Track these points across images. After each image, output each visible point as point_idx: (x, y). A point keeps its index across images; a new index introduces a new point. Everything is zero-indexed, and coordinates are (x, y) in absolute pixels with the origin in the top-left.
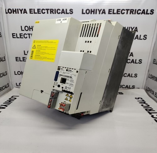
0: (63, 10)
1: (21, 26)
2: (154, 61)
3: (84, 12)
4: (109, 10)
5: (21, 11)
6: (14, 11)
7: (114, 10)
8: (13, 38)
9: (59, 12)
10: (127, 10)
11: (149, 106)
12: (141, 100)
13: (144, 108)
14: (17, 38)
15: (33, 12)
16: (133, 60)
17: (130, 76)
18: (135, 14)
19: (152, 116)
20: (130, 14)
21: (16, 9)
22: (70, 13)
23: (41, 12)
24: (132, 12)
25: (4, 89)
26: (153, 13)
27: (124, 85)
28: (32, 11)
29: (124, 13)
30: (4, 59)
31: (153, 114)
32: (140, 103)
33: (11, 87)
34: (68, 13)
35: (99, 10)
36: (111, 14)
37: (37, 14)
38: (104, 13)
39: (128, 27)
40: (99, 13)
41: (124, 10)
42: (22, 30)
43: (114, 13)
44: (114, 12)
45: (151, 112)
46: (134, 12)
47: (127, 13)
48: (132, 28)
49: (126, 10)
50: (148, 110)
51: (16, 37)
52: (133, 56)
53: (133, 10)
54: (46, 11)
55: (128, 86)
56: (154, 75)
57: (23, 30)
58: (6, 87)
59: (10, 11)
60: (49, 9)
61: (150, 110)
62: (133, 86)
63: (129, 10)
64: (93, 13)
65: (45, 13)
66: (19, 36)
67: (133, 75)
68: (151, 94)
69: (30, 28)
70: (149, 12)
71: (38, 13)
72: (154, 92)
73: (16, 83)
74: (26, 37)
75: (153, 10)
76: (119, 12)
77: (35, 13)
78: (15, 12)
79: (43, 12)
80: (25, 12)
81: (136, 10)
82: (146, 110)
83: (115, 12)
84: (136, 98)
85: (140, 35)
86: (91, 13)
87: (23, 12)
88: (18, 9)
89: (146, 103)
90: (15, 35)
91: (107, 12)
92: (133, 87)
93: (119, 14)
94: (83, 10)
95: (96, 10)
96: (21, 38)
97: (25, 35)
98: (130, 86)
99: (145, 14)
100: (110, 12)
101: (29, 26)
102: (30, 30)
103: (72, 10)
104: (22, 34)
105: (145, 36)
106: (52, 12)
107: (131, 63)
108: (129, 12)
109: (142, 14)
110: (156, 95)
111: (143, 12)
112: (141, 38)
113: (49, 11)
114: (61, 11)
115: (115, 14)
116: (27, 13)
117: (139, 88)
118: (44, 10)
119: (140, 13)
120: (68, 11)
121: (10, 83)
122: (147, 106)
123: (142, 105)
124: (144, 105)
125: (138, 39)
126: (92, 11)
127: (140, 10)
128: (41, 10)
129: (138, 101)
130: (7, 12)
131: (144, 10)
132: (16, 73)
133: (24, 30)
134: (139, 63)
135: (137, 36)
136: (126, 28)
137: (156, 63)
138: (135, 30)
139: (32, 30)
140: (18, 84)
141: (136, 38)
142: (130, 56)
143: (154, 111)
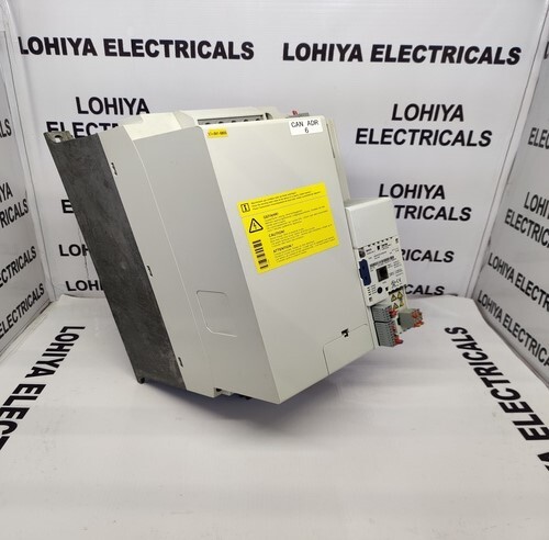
0: (220, 44)
1: (78, 99)
2: (508, 216)
3: (292, 52)
4: (375, 47)
5: (75, 45)
6: (49, 46)
7: (389, 47)
9: (205, 53)
10: (435, 49)
11: (485, 357)
12: (464, 337)
13: (471, 364)
15: (117, 50)
16: (443, 209)
17: (430, 258)
18: (459, 61)
19: (495, 393)
20: (443, 61)
21: (55, 40)
22: (243, 56)
23: (144, 51)
24: (451, 56)
25: (33, 302)
26: (517, 58)
27: (412, 286)
28: (114, 47)
29: (423, 58)
30: (25, 206)
32: (459, 347)
33: (51, 294)
34: (237, 57)
35: (339, 46)
36: (380, 60)
37: (131, 58)
38: (356, 57)
39: (432, 106)
40: (342, 59)
41: (424, 48)
42: (80, 112)
43: (388, 59)
44: (392, 56)
45: (490, 378)
46: (455, 56)
47: (433, 60)
48: (447, 108)
49: (431, 48)
50: (482, 371)
52: (443, 198)
53: (454, 49)
54: (161, 48)
55: (424, 290)
56: (504, 259)
57: (82, 109)
58: (36, 298)
59: (36, 46)
60: (171, 42)
62: (437, 289)
63: (440, 48)
64: (319, 56)
65: (156, 53)
67: (441, 256)
68: (491, 317)
69: (108, 106)
70: (505, 56)
71: (135, 54)
72: (501, 311)
73: (67, 283)
75: (519, 50)
77: (123, 54)
78: (53, 50)
79: (152, 51)
80: (89, 48)
81: (462, 48)
82: (477, 370)
83: (395, 53)
84: (447, 330)
85: (471, 132)
86: (314, 59)
87: (81, 48)
88: (63, 40)
89: (477, 346)
90: (58, 126)
91: (366, 53)
92: (440, 291)
93: (408, 60)
94: (286, 46)
95: (332, 46)
96: (77, 136)
97: (92, 128)
98: (428, 287)
99: (490, 62)
100: (378, 56)
101: (106, 99)
102: (108, 113)
103: (251, 45)
104: (82, 124)
105: (486, 135)
106: (184, 50)
107: (436, 218)
108: (440, 54)
109: (480, 62)
110: (506, 321)
111: (487, 56)
112: (472, 142)
113: (172, 48)
114: (212, 50)
115: (393, 60)
116: (95, 54)
117: (456, 295)
118: (156, 44)
119: (475, 59)
120: (238, 50)
121: (48, 283)
122: (480, 356)
123: (466, 355)
124: (473, 354)
125: (463, 144)
126: (316, 51)
127: (476, 49)
128: (144, 45)
129: (454, 340)
130: (26, 47)
131: (488, 50)
132: (66, 251)
133: (88, 110)
134: (461, 218)
135: (461, 133)
136: (428, 109)
137: (514, 223)
138: (454, 116)
139: (116, 113)
140: (73, 286)
141: (456, 140)
142: (434, 198)
143: (500, 374)
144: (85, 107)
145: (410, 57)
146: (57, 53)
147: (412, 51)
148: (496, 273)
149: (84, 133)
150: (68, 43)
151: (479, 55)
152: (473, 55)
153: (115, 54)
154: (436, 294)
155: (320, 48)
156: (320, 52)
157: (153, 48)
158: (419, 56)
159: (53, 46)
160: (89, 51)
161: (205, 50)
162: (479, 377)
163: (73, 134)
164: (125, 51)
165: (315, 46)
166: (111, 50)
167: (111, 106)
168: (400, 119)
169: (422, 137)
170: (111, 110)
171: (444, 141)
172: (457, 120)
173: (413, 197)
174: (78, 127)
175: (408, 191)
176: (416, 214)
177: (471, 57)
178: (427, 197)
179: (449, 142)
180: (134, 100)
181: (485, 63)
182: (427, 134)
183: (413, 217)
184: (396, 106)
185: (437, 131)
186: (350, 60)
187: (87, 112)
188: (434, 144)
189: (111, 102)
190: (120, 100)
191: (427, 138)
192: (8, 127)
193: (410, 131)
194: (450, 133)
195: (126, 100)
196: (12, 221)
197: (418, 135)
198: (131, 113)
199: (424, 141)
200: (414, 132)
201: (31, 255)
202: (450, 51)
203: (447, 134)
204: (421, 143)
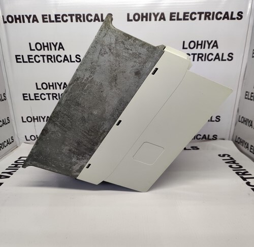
0: (96, 15)
1: (30, 44)
2: (246, 95)
3: (131, 17)
5: (29, 18)
6: (16, 19)
7: (178, 14)
8: (17, 62)
9: (90, 19)
10: (200, 13)
11: (241, 167)
12: (229, 158)
13: (234, 170)
14: (24, 62)
15: (48, 20)
18: (213, 19)
19: (248, 184)
20: (205, 19)
23: (61, 20)
24: (209, 17)
25: (7, 145)
26: (242, 17)
27: (200, 135)
28: (47, 18)
29: (195, 18)
30: (5, 96)
31: (248, 180)
32: (226, 163)
35: (154, 14)
36: (174, 20)
37: (55, 23)
38: (162, 19)
39: (202, 41)
40: (156, 20)
41: (195, 13)
42: (31, 50)
43: (178, 19)
44: (180, 18)
45: (245, 176)
46: (211, 17)
47: (200, 19)
48: (210, 42)
49: (198, 13)
50: (240, 174)
51: (21, 60)
53: (210, 13)
54: (69, 18)
55: (207, 137)
56: (246, 117)
58: (9, 143)
59: (10, 19)
60: (73, 15)
61: (244, 174)
62: (213, 136)
63: (203, 13)
64: (144, 19)
65: (67, 20)
66: (26, 59)
67: (214, 119)
68: (243, 148)
69: (44, 46)
70: (235, 16)
71: (57, 21)
72: (248, 144)
73: (26, 136)
74: (37, 61)
75: (242, 13)
76: (186, 18)
77: (51, 21)
78: (18, 21)
79: (65, 19)
80: (35, 19)
81: (214, 13)
82: (237, 173)
83: (181, 16)
84: (220, 155)
85: (223, 54)
86: (142, 20)
87: (31, 19)
88: (23, 16)
89: (236, 162)
90: (21, 57)
91: (167, 17)
92: (215, 138)
93: (188, 19)
94: (128, 15)
95: (150, 14)
96: (30, 62)
97: (37, 57)
98: (209, 135)
99: (228, 19)
100: (173, 18)
101: (43, 43)
102: (44, 50)
104: (32, 56)
105: (230, 55)
106: (80, 18)
108: (203, 16)
109: (223, 19)
110: (251, 149)
111: (226, 16)
112: (224, 59)
113: (74, 18)
114: (93, 18)
115: (181, 19)
116: (38, 22)
117: (224, 139)
118: (66, 16)
119: (221, 18)
121: (16, 137)
122: (238, 167)
123: (231, 166)
124: (234, 165)
125: (219, 60)
126: (143, 17)
127: (221, 13)
128: (61, 17)
129: (223, 160)
130: (6, 20)
131: (227, 13)
132: (25, 120)
133: (35, 49)
135: (218, 54)
136: (200, 43)
137: (249, 98)
138: (213, 46)
139: (48, 50)
140: (28, 138)
141: (215, 58)
143: (250, 175)
144: (33, 47)
145: (189, 18)
146: (20, 22)
147: (189, 15)
148: (243, 125)
149: (33, 60)
150: (25, 18)
151: (222, 16)
152: (219, 16)
153: (47, 22)
154: (213, 139)
155: (145, 15)
157: (65, 18)
158: (193, 17)
159: (18, 19)
160: (35, 21)
162: (239, 176)
163: (28, 61)
164: (52, 20)
165: (142, 14)
166: (45, 20)
167: (46, 46)
168: (187, 48)
169: (198, 57)
170: (46, 48)
171: (210, 59)
172: (215, 48)
174: (30, 57)
177: (219, 17)
179: (212, 59)
180: (57, 43)
181: (226, 19)
182: (200, 56)
184: (184, 42)
185: (206, 54)
186: (160, 20)
187: (34, 50)
188: (205, 60)
189: (45, 45)
190: (50, 43)
191: (201, 58)
193: (192, 54)
194: (212, 55)
195: (53, 43)
197: (196, 56)
198: (55, 50)
199: (200, 59)
200: (194, 55)
201: (7, 121)
202: (208, 14)
203: (210, 55)
204: (198, 60)
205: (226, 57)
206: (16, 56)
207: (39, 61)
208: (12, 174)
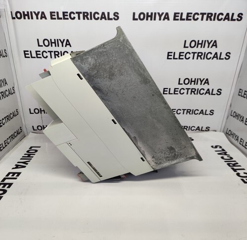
0: (103, 13)
1: (38, 40)
2: (240, 92)
3: (137, 17)
4: (175, 14)
5: (37, 15)
6: (25, 15)
7: (182, 14)
8: (26, 57)
9: (96, 17)
10: (203, 14)
11: (232, 158)
12: (220, 149)
13: (225, 162)
14: (32, 57)
15: (56, 17)
16: (208, 90)
17: (203, 113)
18: (214, 20)
19: (238, 174)
20: (207, 20)
21: (28, 12)
22: (114, 18)
23: (68, 17)
24: (210, 17)
25: (17, 135)
26: (241, 18)
27: (194, 127)
28: (55, 15)
29: (198, 19)
30: (14, 90)
31: (238, 171)
32: (219, 154)
33: (25, 132)
34: (111, 19)
35: (159, 13)
36: (178, 20)
37: (63, 20)
38: (166, 18)
39: (203, 41)
40: (160, 19)
41: (198, 14)
42: (39, 46)
43: (182, 19)
45: (235, 168)
46: (212, 18)
47: (202, 19)
48: (209, 42)
49: (201, 14)
51: (29, 56)
52: (208, 84)
53: (212, 14)
54: (76, 16)
55: (200, 128)
56: (238, 112)
58: (18, 133)
59: (19, 15)
60: (81, 13)
61: (234, 165)
62: (206, 128)
63: (205, 14)
64: (149, 18)
65: (74, 18)
66: (34, 55)
67: (208, 112)
68: (233, 140)
69: (52, 43)
70: (235, 17)
71: (65, 19)
72: (238, 137)
73: (33, 126)
74: (45, 56)
75: (242, 14)
76: (189, 18)
77: (59, 18)
78: (26, 17)
80: (43, 16)
82: (228, 164)
83: (184, 17)
84: (212, 147)
85: (221, 53)
86: (147, 19)
87: (39, 16)
88: (31, 12)
89: (227, 153)
90: (29, 53)
91: (171, 16)
92: (208, 129)
93: (190, 20)
94: (134, 14)
95: (155, 14)
96: (37, 57)
97: (44, 53)
98: (202, 127)
99: (229, 20)
100: (177, 18)
101: (51, 40)
103: (118, 14)
104: (40, 51)
105: (228, 54)
106: (87, 16)
107: (205, 94)
108: (205, 16)
109: (224, 20)
110: (241, 141)
111: (227, 17)
112: (221, 58)
113: (81, 15)
114: (100, 16)
115: (184, 20)
116: (46, 19)
117: (216, 131)
118: (74, 13)
119: (222, 19)
120: (112, 16)
121: (24, 127)
122: (229, 158)
123: (222, 158)
124: (225, 157)
125: (217, 59)
126: (148, 16)
127: (222, 14)
128: (68, 14)
129: (216, 151)
130: (14, 16)
131: (228, 14)
132: (32, 111)
133: (43, 44)
134: (217, 94)
135: (216, 53)
136: (200, 42)
137: (243, 95)
138: (213, 45)
139: (56, 46)
140: (35, 128)
141: (214, 57)
142: (204, 84)
143: (240, 166)
144: (41, 43)
145: (192, 18)
146: (29, 18)
147: (192, 15)
148: (235, 119)
149: (41, 56)
150: (33, 14)
151: (223, 17)
152: (221, 17)
153: (55, 19)
154: (206, 131)
155: (150, 14)
156: (149, 16)
157: (72, 16)
158: (196, 18)
159: (27, 15)
160: (43, 17)
161: (97, 16)
162: (230, 168)
163: (36, 56)
165: (148, 13)
166: (53, 17)
167: (53, 43)
168: (187, 47)
169: (198, 56)
170: (53, 45)
171: (208, 57)
172: (214, 47)
173: (194, 84)
174: (38, 53)
175: (192, 81)
176: (196, 92)
177: (220, 18)
178: (201, 84)
179: (210, 58)
180: (64, 40)
181: (226, 20)
182: (200, 54)
183: (195, 94)
184: (185, 41)
185: (205, 53)
186: (164, 20)
187: (42, 46)
188: (204, 59)
189: (53, 41)
190: (57, 40)
191: (200, 56)
192: (5, 53)
193: (192, 53)
194: (211, 53)
195: (60, 40)
196: (7, 96)
197: (196, 55)
198: (63, 46)
199: (199, 57)
200: (194, 53)
201: (16, 113)
202: (210, 15)
203: (209, 54)
204: (197, 59)
205: (223, 56)
206: (25, 51)
207: (47, 57)
208: (27, 164)
